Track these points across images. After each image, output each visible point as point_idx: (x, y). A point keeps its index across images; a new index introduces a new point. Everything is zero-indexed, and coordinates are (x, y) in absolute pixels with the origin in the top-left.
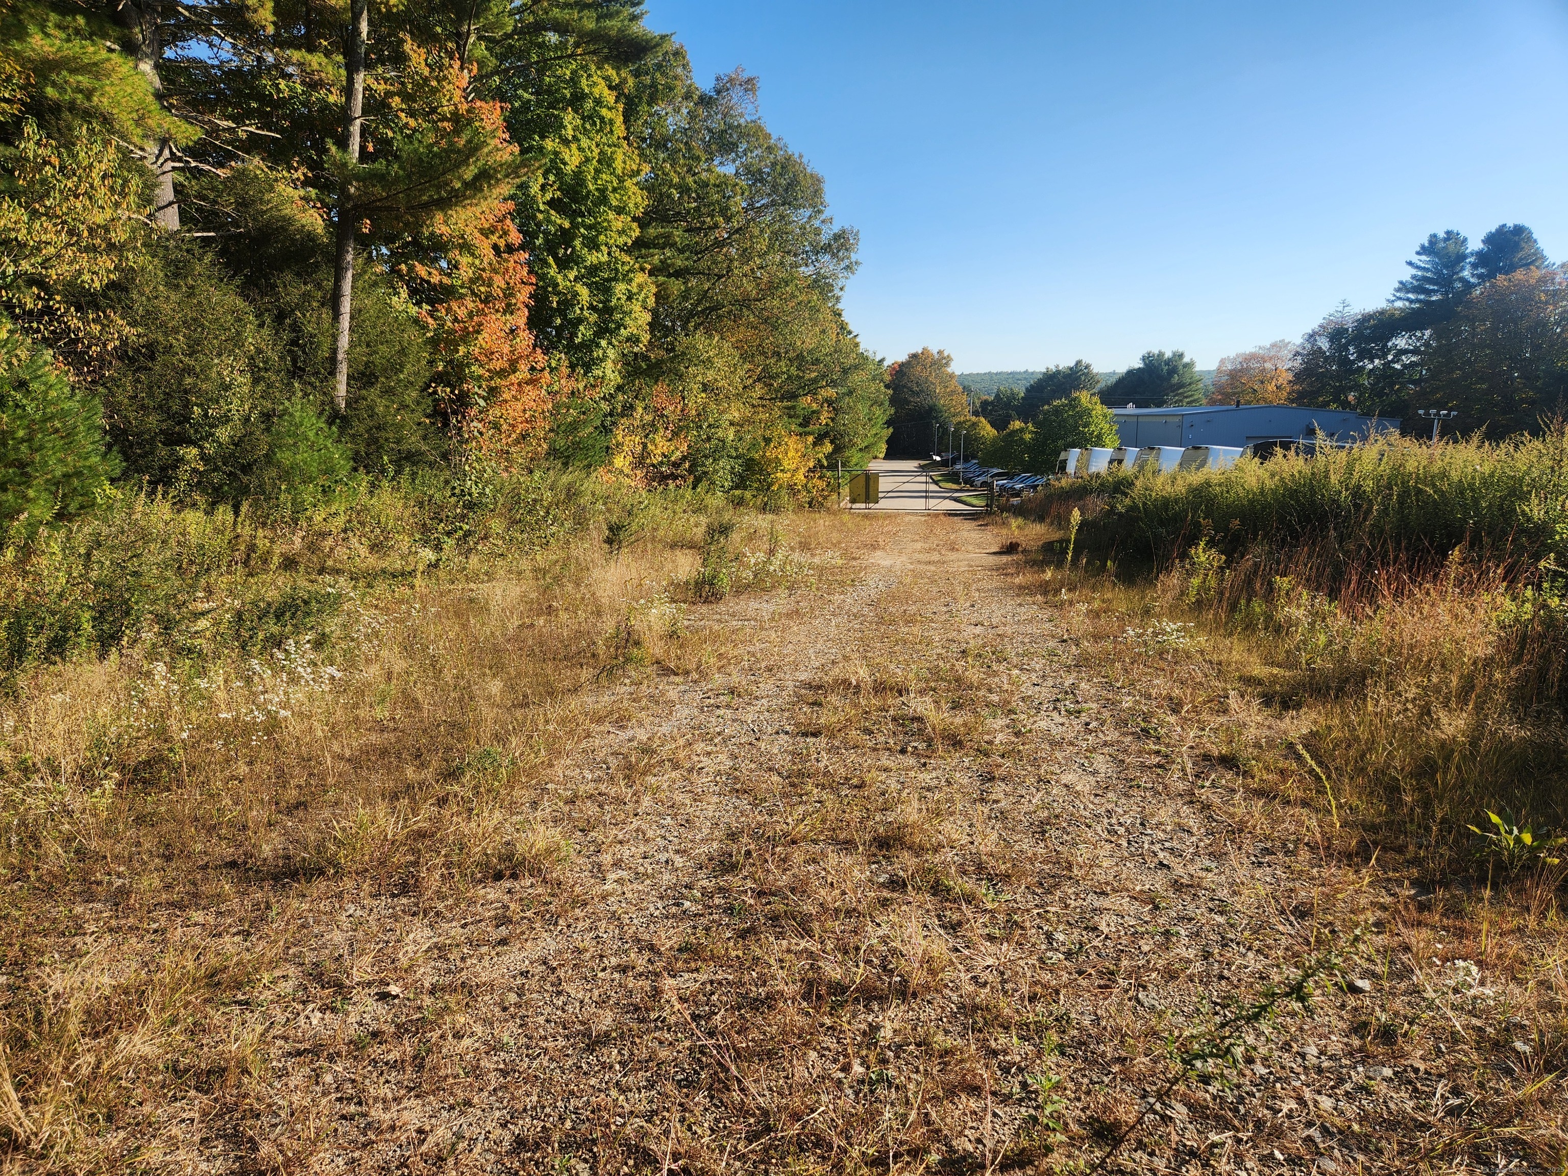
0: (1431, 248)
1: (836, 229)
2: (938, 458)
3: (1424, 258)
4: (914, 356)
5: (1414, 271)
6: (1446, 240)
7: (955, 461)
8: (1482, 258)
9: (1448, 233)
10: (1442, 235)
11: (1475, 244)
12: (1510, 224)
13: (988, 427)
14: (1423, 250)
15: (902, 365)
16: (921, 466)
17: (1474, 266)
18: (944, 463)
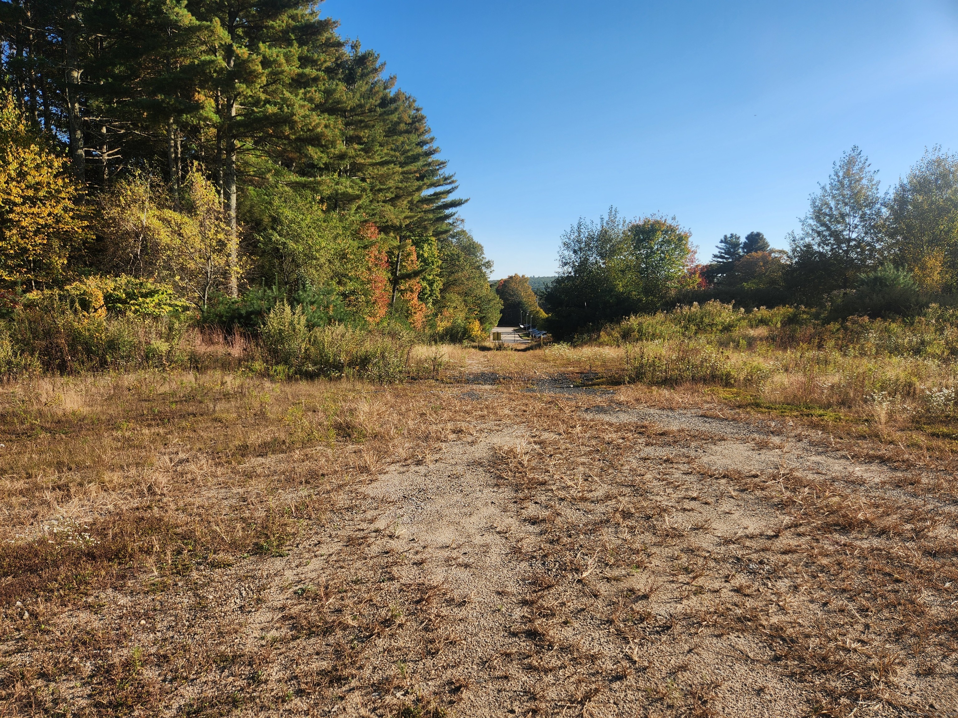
0: (725, 241)
1: (487, 260)
2: (522, 326)
3: (723, 244)
4: (511, 278)
5: (719, 250)
6: (731, 237)
7: (529, 328)
8: (746, 245)
9: (732, 235)
10: (729, 236)
11: (743, 240)
12: (755, 232)
13: (544, 313)
14: (722, 242)
15: (505, 281)
16: (515, 330)
17: (743, 248)
18: (524, 329)
